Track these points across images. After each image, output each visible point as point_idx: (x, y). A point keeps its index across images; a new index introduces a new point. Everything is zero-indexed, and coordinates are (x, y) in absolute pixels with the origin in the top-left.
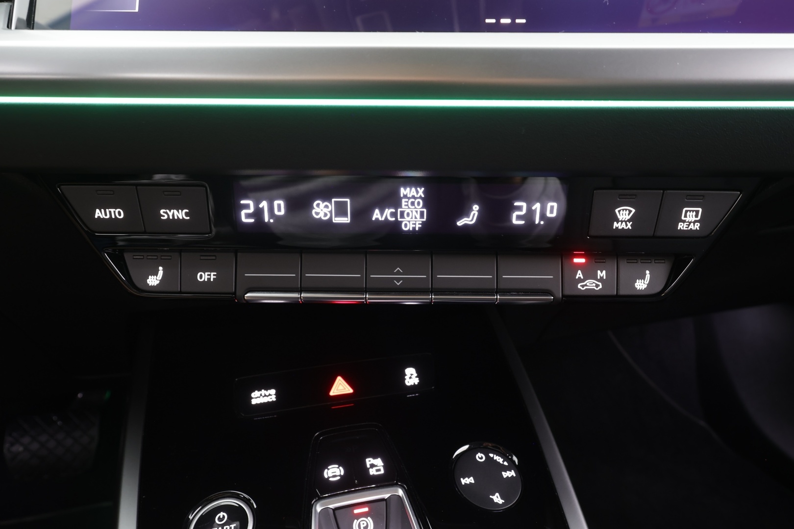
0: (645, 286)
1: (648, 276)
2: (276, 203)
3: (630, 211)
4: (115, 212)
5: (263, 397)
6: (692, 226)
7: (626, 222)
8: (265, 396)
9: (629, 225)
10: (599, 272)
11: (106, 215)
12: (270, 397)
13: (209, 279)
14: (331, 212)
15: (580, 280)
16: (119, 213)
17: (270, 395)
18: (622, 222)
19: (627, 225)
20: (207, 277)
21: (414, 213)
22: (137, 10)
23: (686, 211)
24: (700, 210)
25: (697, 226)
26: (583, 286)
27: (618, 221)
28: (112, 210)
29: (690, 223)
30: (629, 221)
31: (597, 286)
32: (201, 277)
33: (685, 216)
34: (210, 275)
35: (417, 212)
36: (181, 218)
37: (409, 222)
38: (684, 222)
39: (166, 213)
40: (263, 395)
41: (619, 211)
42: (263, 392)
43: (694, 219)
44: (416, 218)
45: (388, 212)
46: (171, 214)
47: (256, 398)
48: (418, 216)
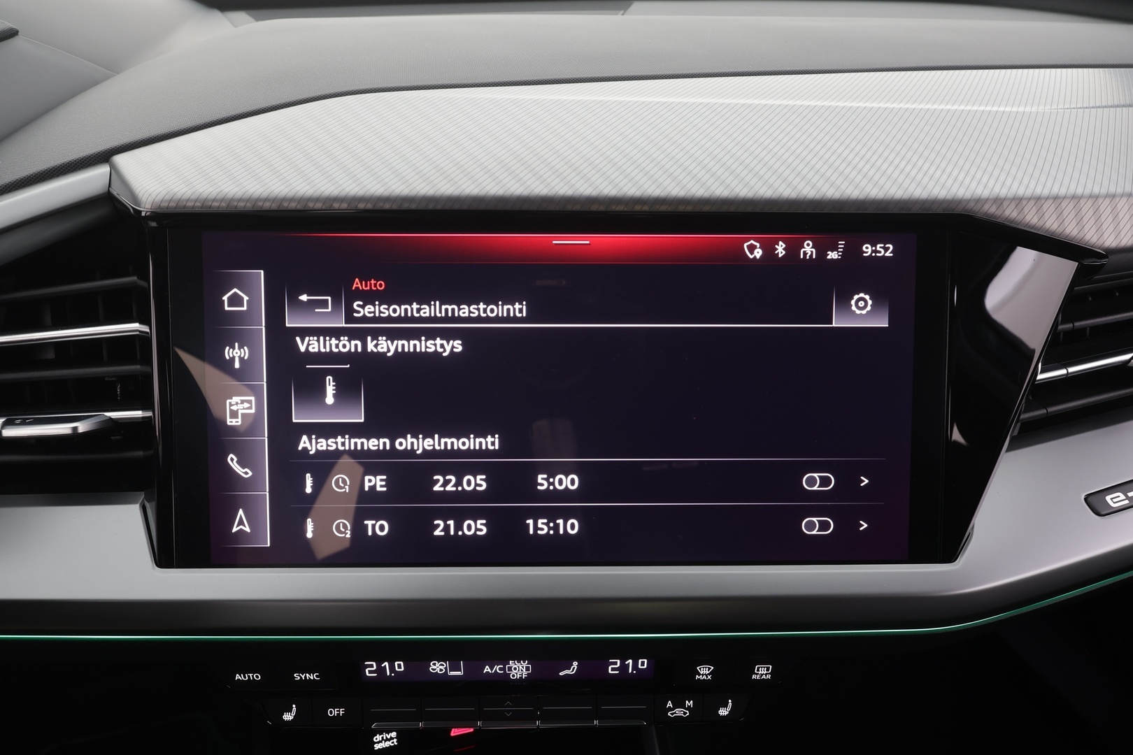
0: (726, 713)
1: (730, 705)
2: (396, 663)
3: (709, 669)
4: (253, 676)
5: (385, 741)
6: (764, 677)
7: (706, 675)
8: (387, 740)
9: (709, 677)
10: (687, 702)
11: (245, 677)
12: (392, 741)
13: (338, 714)
14: (446, 668)
15: (670, 709)
16: (257, 677)
17: (392, 738)
18: (703, 675)
19: (707, 677)
20: (336, 712)
21: (521, 667)
22: (269, 545)
23: (758, 668)
24: (771, 667)
25: (769, 677)
26: (672, 714)
27: (699, 674)
28: (251, 675)
29: (762, 675)
30: (709, 674)
31: (685, 713)
32: (331, 712)
33: (758, 670)
34: (339, 711)
35: (523, 667)
36: (312, 678)
37: (517, 673)
38: (757, 674)
39: (299, 676)
40: (385, 738)
41: (700, 669)
42: (385, 736)
43: (766, 672)
44: (522, 670)
45: (497, 668)
46: (303, 677)
47: (378, 742)
48: (524, 670)
